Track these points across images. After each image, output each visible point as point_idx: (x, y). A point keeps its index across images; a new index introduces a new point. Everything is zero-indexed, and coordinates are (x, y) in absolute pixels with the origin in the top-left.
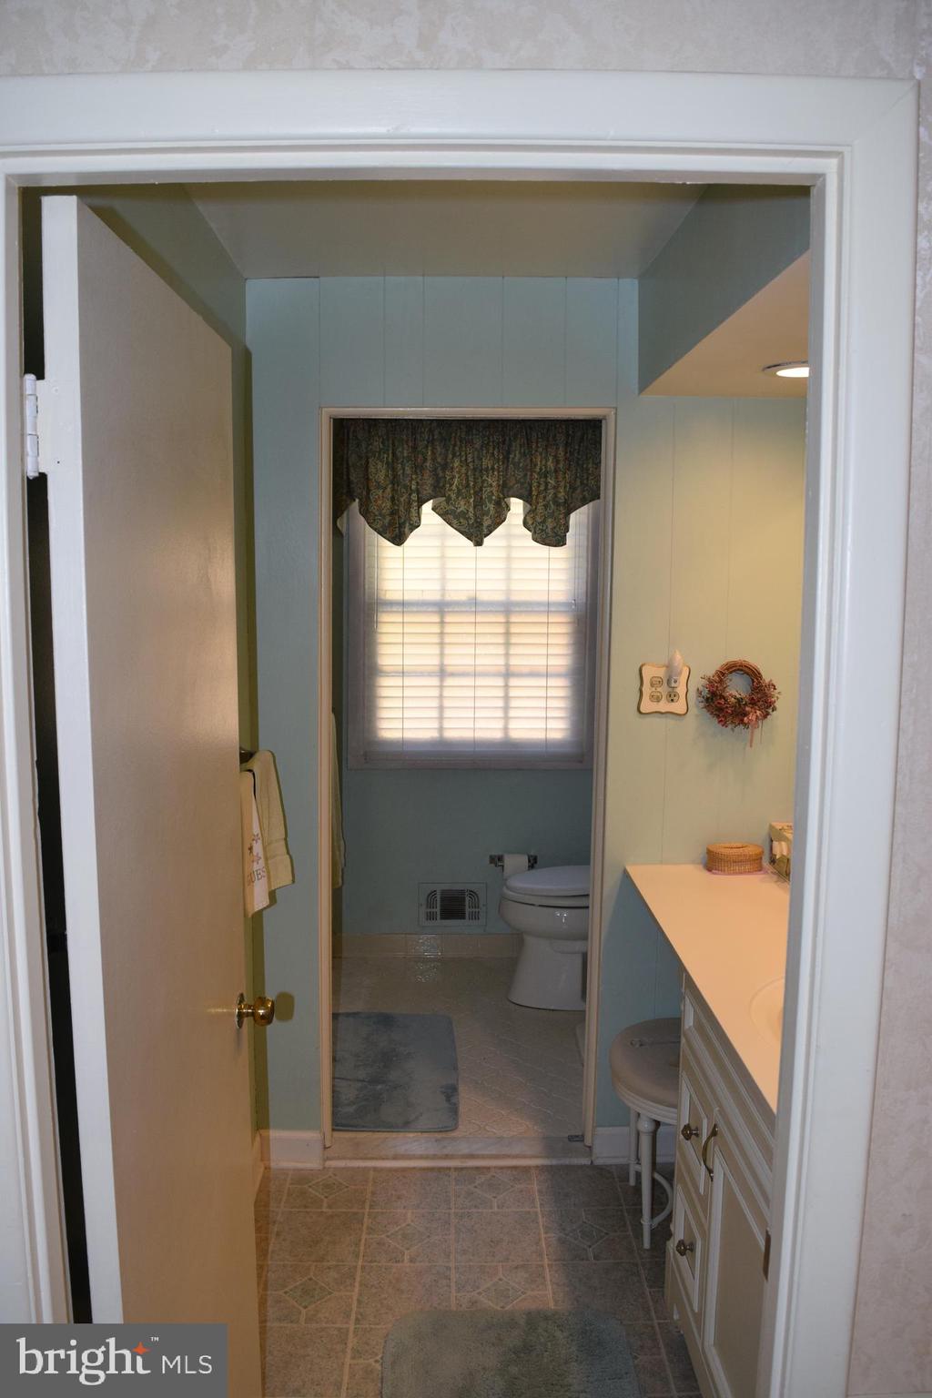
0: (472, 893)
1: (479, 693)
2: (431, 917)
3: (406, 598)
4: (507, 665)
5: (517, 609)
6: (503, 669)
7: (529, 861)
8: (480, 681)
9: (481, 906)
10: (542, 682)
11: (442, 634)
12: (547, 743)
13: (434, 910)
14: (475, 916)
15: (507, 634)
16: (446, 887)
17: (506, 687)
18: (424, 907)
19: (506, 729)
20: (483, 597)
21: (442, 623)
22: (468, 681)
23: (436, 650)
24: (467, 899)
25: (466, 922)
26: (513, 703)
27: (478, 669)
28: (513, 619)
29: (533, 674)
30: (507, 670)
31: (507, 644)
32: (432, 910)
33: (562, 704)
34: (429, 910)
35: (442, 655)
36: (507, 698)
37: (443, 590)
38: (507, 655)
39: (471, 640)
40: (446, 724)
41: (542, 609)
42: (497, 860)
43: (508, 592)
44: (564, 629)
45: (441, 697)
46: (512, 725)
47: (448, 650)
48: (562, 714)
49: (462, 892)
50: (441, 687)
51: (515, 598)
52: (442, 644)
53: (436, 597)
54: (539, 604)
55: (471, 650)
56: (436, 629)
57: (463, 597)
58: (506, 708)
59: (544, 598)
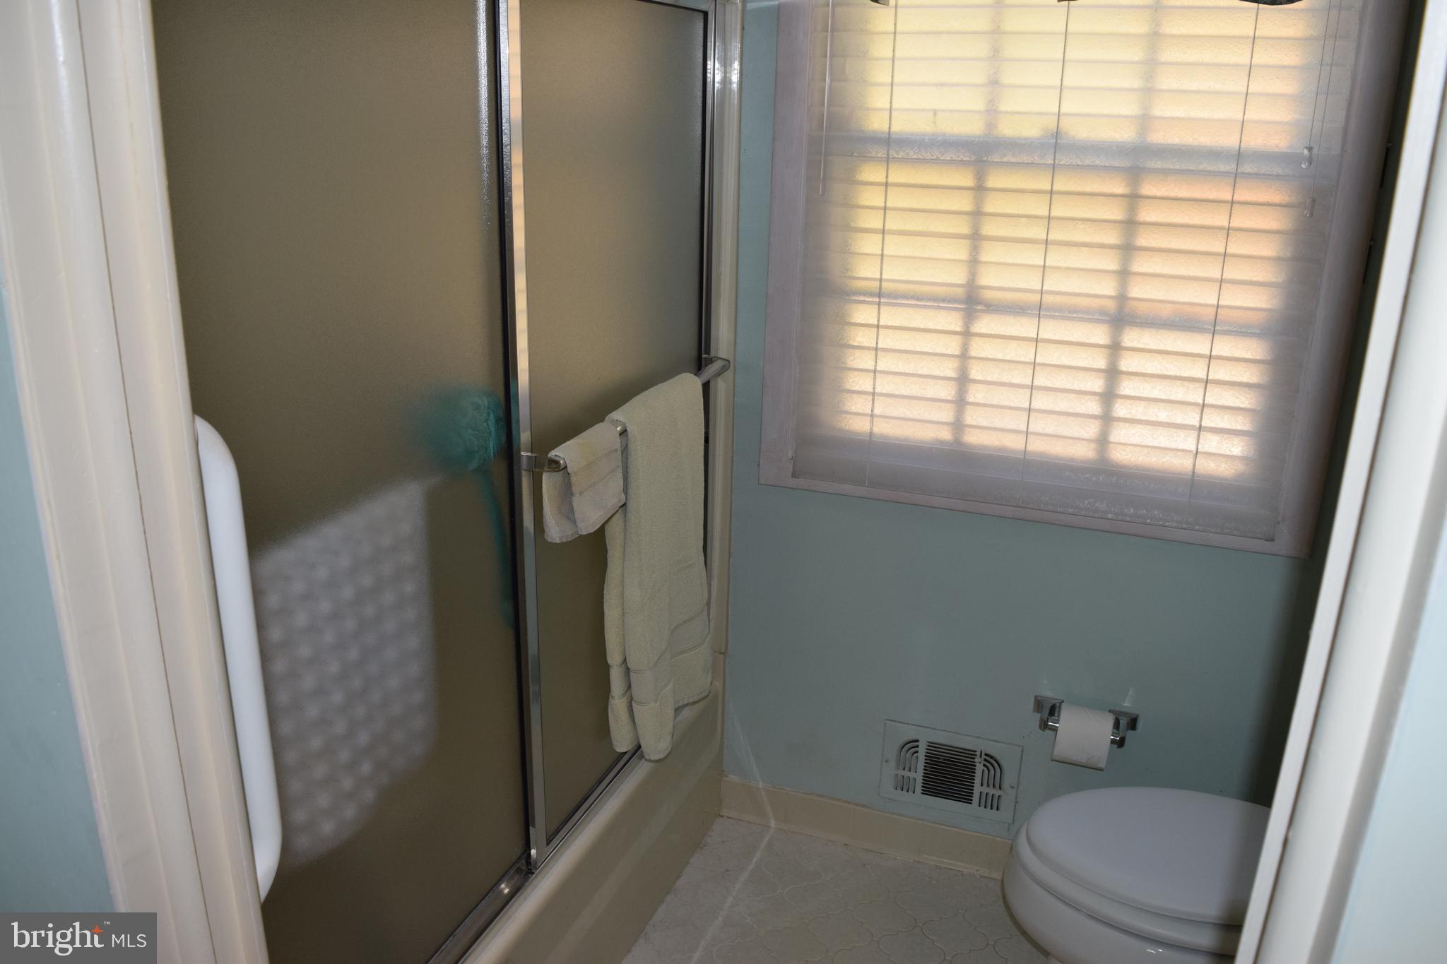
0: (990, 761)
1: (1049, 355)
2: (904, 785)
3: (896, 128)
4: (1122, 298)
5: (1159, 164)
6: (1111, 305)
7: (1117, 725)
8: (1051, 329)
9: (1006, 785)
10: (1199, 344)
11: (977, 215)
12: (1194, 484)
13: (912, 775)
14: (992, 803)
15: (1130, 225)
16: (940, 738)
17: (1115, 348)
18: (893, 764)
19: (1103, 441)
20: (1080, 131)
21: (980, 189)
22: (1025, 327)
23: (961, 252)
24: (979, 768)
25: (973, 809)
26: (1127, 387)
27: (1048, 299)
28: (1148, 189)
29: (1184, 322)
30: (1121, 308)
31: (1128, 249)
32: (906, 773)
33: (1244, 400)
34: (901, 772)
35: (974, 263)
36: (1112, 374)
37: (992, 112)
38: (1124, 274)
39: (1038, 232)
40: (971, 417)
41: (1223, 167)
42: (1049, 711)
43: (1145, 120)
44: (1274, 221)
45: (964, 357)
46: (1120, 434)
47: (991, 254)
48: (1241, 423)
49: (971, 754)
50: (967, 334)
51: (1161, 136)
52: (976, 238)
53: (972, 127)
54: (1214, 154)
55: (1034, 257)
56: (964, 203)
57: (1031, 130)
58: (1108, 397)
59: (1229, 141)
